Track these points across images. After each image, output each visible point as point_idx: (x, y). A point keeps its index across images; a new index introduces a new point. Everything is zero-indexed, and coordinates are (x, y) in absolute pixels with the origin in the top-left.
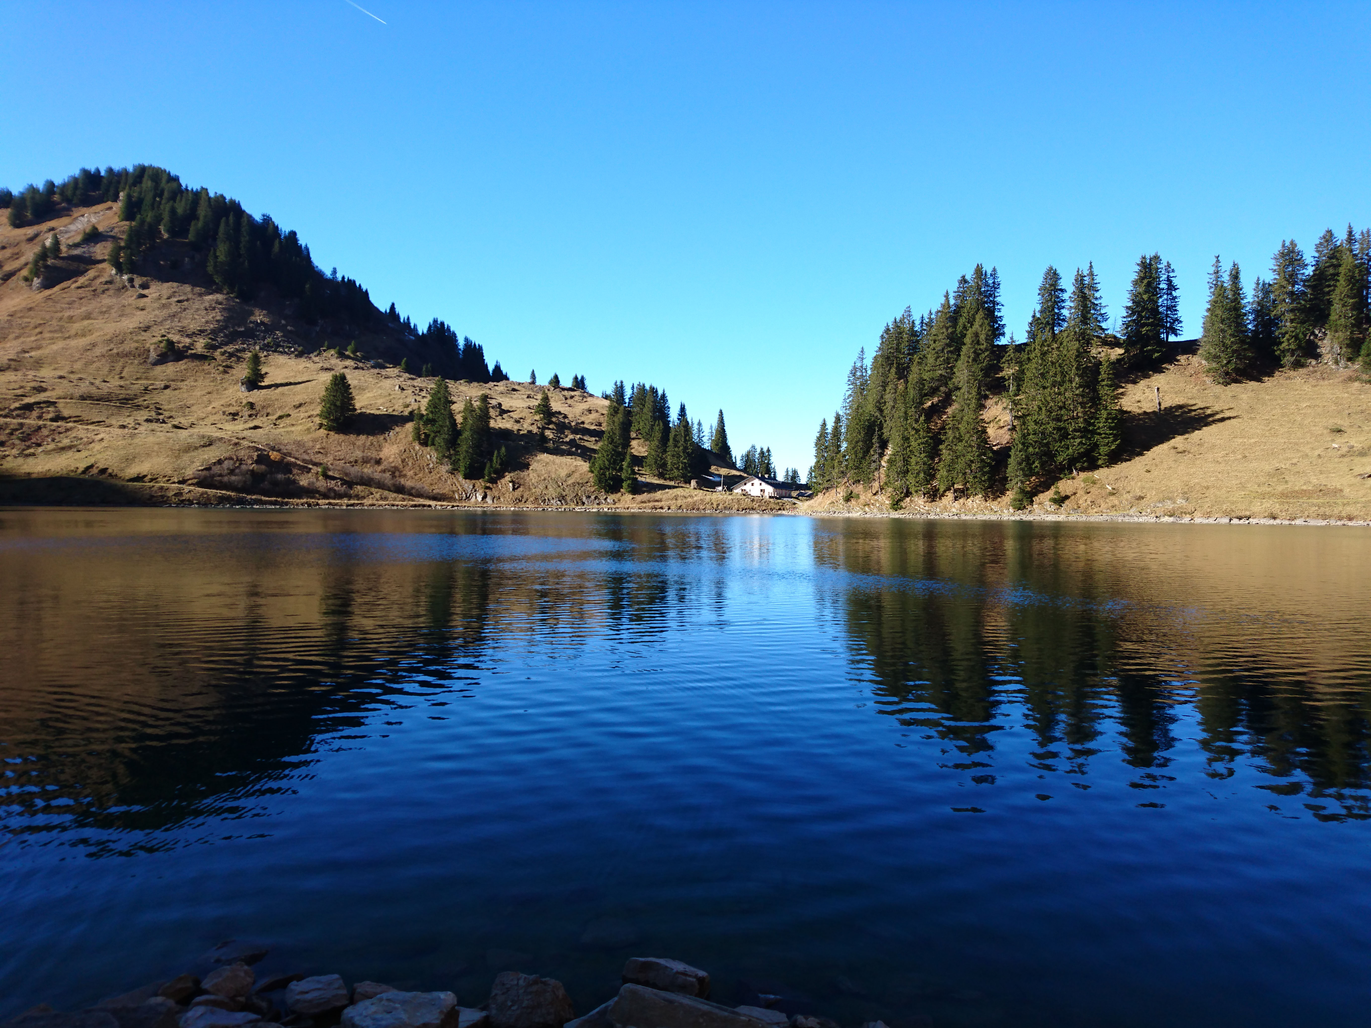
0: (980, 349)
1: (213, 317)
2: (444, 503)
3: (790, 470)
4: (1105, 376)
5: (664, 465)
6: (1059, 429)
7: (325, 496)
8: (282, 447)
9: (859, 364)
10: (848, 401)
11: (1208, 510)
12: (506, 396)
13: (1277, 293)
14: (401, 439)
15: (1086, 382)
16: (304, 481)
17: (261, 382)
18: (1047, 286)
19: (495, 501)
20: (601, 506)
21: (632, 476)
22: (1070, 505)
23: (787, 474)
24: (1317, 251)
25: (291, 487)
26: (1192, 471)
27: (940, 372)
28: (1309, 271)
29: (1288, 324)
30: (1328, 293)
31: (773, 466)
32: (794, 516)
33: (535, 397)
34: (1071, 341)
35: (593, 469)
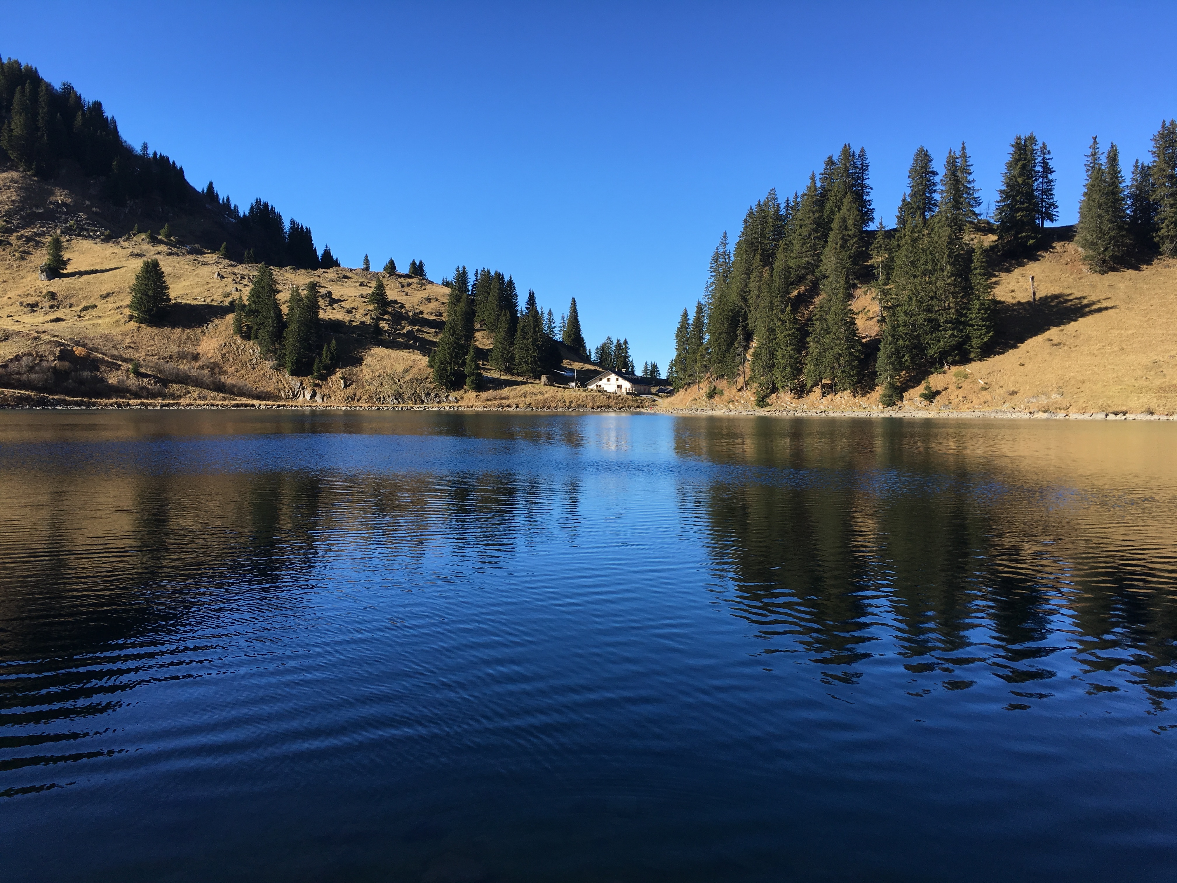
0: (848, 235)
1: (8, 198)
2: (268, 403)
3: (649, 363)
4: (978, 264)
5: (512, 358)
6: (930, 320)
7: (137, 396)
8: (88, 342)
9: (721, 250)
10: (710, 289)
11: (1084, 405)
12: (337, 284)
13: (1156, 176)
14: (220, 332)
15: (958, 270)
16: (113, 379)
17: (63, 269)
18: (918, 168)
19: (325, 400)
20: (443, 404)
21: (476, 371)
22: (941, 401)
23: (646, 369)
25: (98, 385)
26: (1067, 364)
27: (806, 259)
29: (1168, 209)
31: (630, 359)
32: (653, 414)
33: (369, 285)
34: (943, 227)
35: (433, 363)
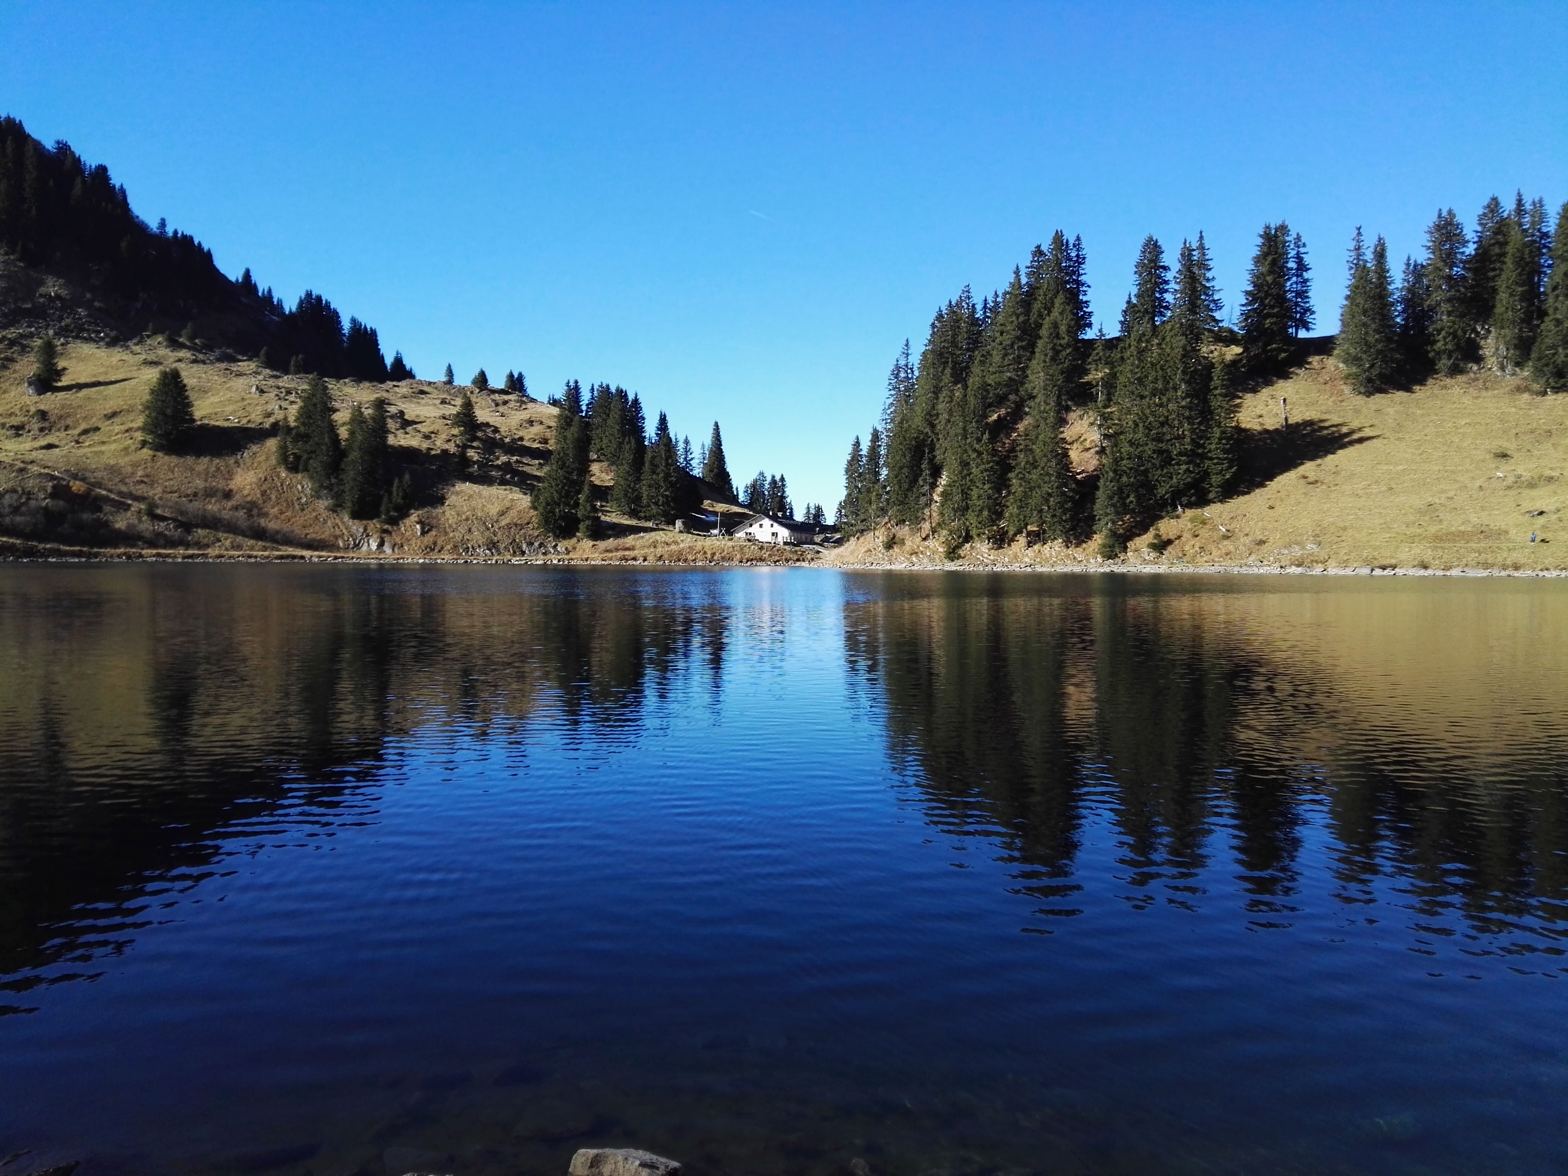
0: (1060, 345)
2: (323, 553)
3: (812, 506)
4: (1219, 382)
5: (639, 498)
6: (1160, 452)
7: (152, 544)
8: (88, 474)
9: (902, 363)
10: (889, 412)
11: (1345, 558)
12: (411, 401)
13: (1431, 277)
14: (260, 463)
15: (1195, 390)
16: (121, 523)
17: (56, 381)
18: (1146, 261)
19: (396, 550)
20: (549, 556)
21: (592, 514)
22: (1173, 552)
23: (808, 512)
24: (1480, 224)
25: (102, 531)
26: (1326, 507)
27: (1008, 374)
28: (1470, 249)
29: (1445, 317)
30: (1493, 279)
31: (788, 500)
33: (453, 403)
34: (1176, 335)
35: (536, 504)
